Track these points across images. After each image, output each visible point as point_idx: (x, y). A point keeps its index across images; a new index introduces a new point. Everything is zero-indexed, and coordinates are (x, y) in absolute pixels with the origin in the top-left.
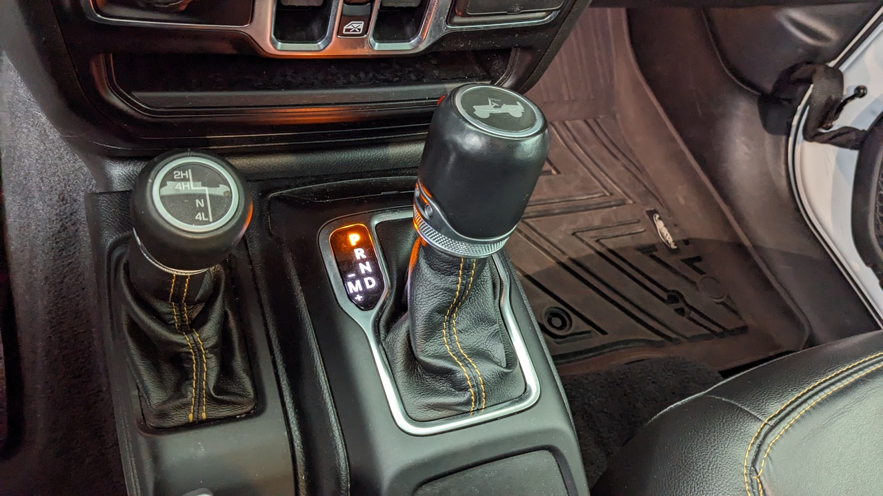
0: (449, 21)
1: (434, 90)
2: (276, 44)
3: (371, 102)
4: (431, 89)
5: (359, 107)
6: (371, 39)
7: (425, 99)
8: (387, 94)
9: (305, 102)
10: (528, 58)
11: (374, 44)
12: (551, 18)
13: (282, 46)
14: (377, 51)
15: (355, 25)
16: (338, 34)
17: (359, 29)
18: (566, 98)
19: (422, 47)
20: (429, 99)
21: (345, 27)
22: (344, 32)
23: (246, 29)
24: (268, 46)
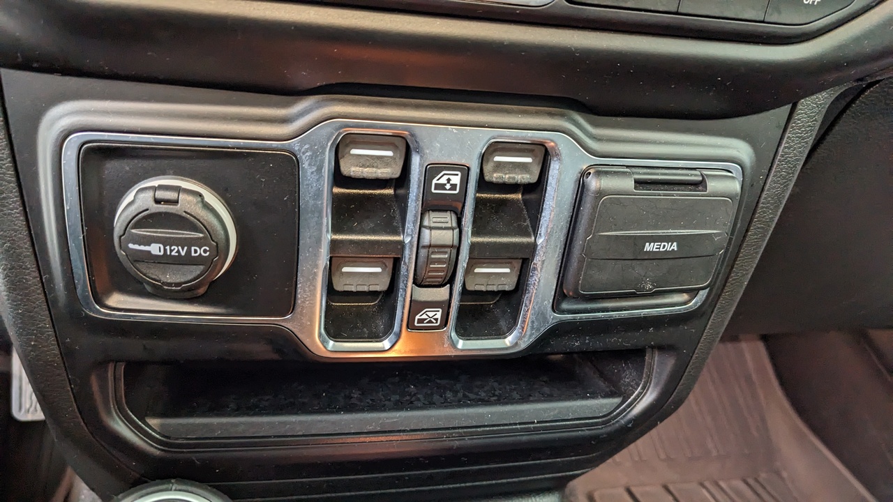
0: (556, 307)
1: (545, 410)
2: (327, 342)
3: (459, 428)
4: (540, 409)
5: (443, 434)
6: (453, 334)
7: (533, 423)
8: (482, 415)
9: (371, 428)
10: (670, 362)
11: (458, 341)
12: (696, 303)
13: (334, 345)
14: (462, 350)
15: (431, 314)
16: (408, 327)
17: (436, 320)
18: (714, 453)
19: (523, 345)
20: (538, 422)
21: (418, 317)
22: (416, 324)
23: (287, 323)
24: (317, 346)
